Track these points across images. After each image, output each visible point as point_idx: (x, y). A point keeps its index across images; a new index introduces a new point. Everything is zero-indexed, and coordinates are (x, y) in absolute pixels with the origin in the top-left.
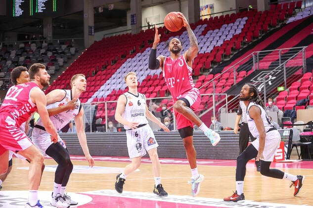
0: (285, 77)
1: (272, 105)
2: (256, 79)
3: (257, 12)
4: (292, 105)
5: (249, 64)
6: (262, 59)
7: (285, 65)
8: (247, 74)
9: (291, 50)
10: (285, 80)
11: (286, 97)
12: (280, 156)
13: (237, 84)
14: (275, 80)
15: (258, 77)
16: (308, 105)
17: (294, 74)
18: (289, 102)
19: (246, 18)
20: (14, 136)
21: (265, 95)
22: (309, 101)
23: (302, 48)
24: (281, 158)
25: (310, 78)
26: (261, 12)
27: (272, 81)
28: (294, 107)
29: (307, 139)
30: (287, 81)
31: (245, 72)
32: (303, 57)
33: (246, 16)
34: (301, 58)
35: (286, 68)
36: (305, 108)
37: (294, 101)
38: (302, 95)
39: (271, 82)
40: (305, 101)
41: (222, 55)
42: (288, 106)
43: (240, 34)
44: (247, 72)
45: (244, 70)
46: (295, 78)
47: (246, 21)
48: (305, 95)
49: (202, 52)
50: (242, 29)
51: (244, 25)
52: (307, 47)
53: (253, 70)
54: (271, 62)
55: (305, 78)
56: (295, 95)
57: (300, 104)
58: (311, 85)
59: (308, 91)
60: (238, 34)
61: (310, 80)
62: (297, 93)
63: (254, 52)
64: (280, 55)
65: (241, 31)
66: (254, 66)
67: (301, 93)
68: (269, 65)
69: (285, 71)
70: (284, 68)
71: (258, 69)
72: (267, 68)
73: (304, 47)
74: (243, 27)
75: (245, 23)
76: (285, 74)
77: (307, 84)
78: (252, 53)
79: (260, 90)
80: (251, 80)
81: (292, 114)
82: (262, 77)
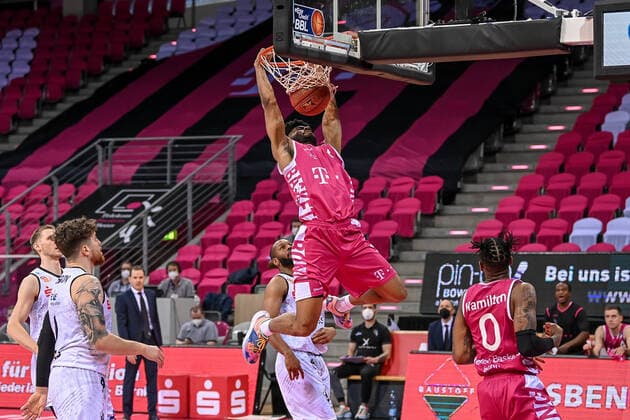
0: (189, 210)
1: (176, 280)
3: (61, 15)
4: (220, 282)
8: (76, 193)
10: (189, 217)
11: (197, 261)
14: (160, 214)
16: (258, 283)
17: (211, 201)
18: (208, 274)
19: (35, 32)
22: (259, 274)
25: (249, 215)
26: (72, 18)
27: (155, 217)
28: (224, 285)
30: (194, 218)
31: (71, 186)
33: (38, 26)
36: (253, 291)
37: (220, 272)
38: (235, 257)
39: (153, 220)
40: (249, 272)
42: (206, 282)
43: (26, 75)
44: (76, 187)
45: (70, 183)
46: (212, 211)
47: (36, 39)
48: (247, 257)
50: (30, 63)
51: (33, 50)
52: (240, 136)
53: (97, 184)
54: (136, 167)
55: (236, 213)
56: (220, 258)
57: (240, 280)
58: (257, 231)
59: (252, 248)
60: (21, 76)
61: (249, 220)
62: (223, 252)
63: (99, 140)
64: (169, 153)
65: (27, 70)
66: (100, 174)
67: (235, 253)
68: (133, 174)
69: (190, 195)
70: (190, 187)
71: (109, 183)
72: (130, 182)
73: (234, 138)
74: (30, 56)
75: (34, 45)
76: (190, 203)
77: (244, 231)
78: (96, 143)
79: (127, 240)
80: (97, 212)
81: (223, 304)
82: (125, 204)
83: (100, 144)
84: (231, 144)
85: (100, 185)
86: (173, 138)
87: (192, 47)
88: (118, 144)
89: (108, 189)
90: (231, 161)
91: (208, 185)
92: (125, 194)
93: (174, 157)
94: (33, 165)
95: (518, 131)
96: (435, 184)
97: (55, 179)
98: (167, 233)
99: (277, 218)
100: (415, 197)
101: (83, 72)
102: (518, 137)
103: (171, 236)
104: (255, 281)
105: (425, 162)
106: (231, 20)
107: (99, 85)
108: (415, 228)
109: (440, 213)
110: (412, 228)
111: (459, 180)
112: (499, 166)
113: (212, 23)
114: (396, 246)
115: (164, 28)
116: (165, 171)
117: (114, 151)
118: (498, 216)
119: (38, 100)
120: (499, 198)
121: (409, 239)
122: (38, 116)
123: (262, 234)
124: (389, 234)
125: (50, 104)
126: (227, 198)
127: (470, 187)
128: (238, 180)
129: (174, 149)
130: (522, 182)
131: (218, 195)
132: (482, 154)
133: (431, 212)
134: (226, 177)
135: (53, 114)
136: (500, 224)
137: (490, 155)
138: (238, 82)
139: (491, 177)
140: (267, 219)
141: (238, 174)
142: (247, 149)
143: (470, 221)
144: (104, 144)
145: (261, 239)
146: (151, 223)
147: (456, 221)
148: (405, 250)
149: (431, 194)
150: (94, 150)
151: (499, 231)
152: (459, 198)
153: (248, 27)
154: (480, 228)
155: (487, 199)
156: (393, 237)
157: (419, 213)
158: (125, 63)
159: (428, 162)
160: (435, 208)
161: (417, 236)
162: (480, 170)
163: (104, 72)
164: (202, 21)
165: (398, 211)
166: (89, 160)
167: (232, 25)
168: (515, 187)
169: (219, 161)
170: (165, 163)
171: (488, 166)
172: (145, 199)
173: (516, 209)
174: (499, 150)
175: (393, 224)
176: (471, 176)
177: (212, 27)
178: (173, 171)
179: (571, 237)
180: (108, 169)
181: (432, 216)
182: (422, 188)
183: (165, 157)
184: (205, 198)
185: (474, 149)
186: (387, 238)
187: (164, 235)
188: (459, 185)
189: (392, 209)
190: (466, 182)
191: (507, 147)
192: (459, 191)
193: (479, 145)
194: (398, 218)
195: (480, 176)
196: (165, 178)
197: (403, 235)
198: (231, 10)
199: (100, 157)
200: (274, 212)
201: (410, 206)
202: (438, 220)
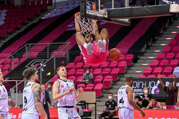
0: (55, 66)
2: (30, 66)
3: (14, 5)
5: (21, 53)
8: (19, 61)
13: (14, 69)
14: (46, 67)
15: (31, 64)
16: (76, 88)
17: (62, 63)
19: (6, 11)
25: (73, 67)
26: (17, 6)
27: (44, 68)
33: (7, 9)
39: (43, 69)
45: (18, 58)
47: (6, 13)
50: (4, 21)
51: (5, 17)
52: (70, 43)
53: (26, 58)
54: (38, 53)
55: (69, 67)
58: (76, 72)
59: (74, 77)
60: (2, 24)
61: (73, 69)
63: (26, 44)
64: (48, 48)
65: (3, 23)
66: (27, 55)
68: (37, 55)
69: (55, 61)
70: (55, 59)
71: (29, 58)
72: (36, 57)
73: (68, 43)
74: (4, 18)
75: (5, 15)
76: (55, 63)
77: (72, 72)
78: (25, 45)
80: (26, 67)
82: (34, 64)
83: (27, 45)
84: (67, 45)
85: (27, 58)
86: (49, 44)
87: (55, 15)
88: (32, 45)
89: (29, 60)
90: (67, 51)
91: (60, 58)
92: (34, 61)
93: (49, 49)
94: (5, 52)
95: (157, 40)
96: (131, 57)
97: (12, 57)
98: (48, 73)
99: (82, 68)
100: (125, 61)
101: (21, 23)
102: (157, 42)
103: (49, 74)
105: (128, 50)
106: (67, 6)
107: (26, 27)
108: (125, 71)
109: (133, 66)
110: (124, 70)
111: (139, 55)
112: (151, 51)
113: (61, 7)
114: (119, 76)
115: (46, 9)
116: (47, 54)
117: (31, 48)
118: (151, 66)
119: (7, 32)
120: (151, 61)
121: (123, 74)
122: (7, 37)
123: (77, 73)
124: (117, 72)
125: (11, 33)
126: (66, 62)
127: (142, 58)
128: (70, 56)
129: (50, 47)
130: (158, 56)
131: (63, 61)
132: (146, 47)
133: (130, 65)
134: (66, 55)
135: (12, 36)
136: (151, 69)
137: (148, 47)
138: (69, 26)
139: (148, 54)
140: (79, 68)
141: (70, 54)
142: (72, 46)
143: (142, 68)
144: (28, 46)
145: (77, 74)
146: (43, 70)
147: (138, 68)
148: (122, 77)
149: (130, 60)
150: (25, 47)
151: (151, 71)
152: (138, 61)
153: (72, 9)
154: (145, 70)
155: (147, 61)
156: (118, 73)
157: (126, 66)
158: (34, 20)
159: (129, 50)
160: (131, 64)
161: (126, 73)
162: (145, 52)
163: (28, 23)
164: (58, 7)
165: (119, 65)
166: (23, 51)
167: (67, 8)
168: (156, 57)
169: (64, 51)
170: (47, 51)
171: (148, 51)
172: (41, 62)
173: (156, 64)
174: (151, 46)
175: (118, 69)
176: (142, 54)
177: (61, 9)
178: (49, 54)
179: (173, 73)
180: (29, 54)
181: (130, 67)
182: (127, 58)
183: (47, 49)
184: (59, 62)
185: (143, 46)
186: (116, 74)
187: (47, 74)
188: (139, 57)
189: (118, 65)
190: (141, 56)
191: (153, 45)
192: (139, 59)
193: (145, 44)
194: (119, 67)
195: (145, 54)
196: (47, 56)
197: (121, 72)
198: (67, 3)
199: (27, 49)
200: (81, 66)
201: (123, 64)
202: (132, 68)
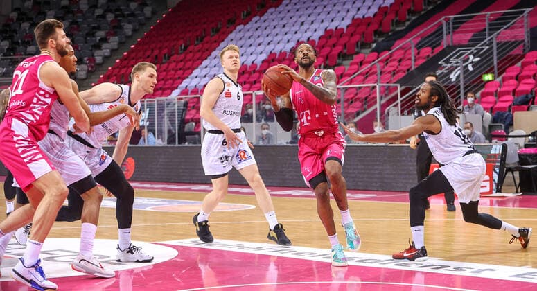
0: (495, 58)
1: (473, 104)
2: (447, 61)
4: (507, 104)
5: (437, 36)
6: (457, 28)
7: (494, 38)
8: (432, 53)
9: (505, 14)
10: (495, 63)
11: (496, 91)
12: (485, 187)
13: (416, 69)
14: (478, 62)
15: (451, 57)
16: (533, 104)
17: (511, 53)
18: (501, 99)
20: (23, 156)
21: (462, 87)
22: (534, 98)
23: (524, 12)
24: (487, 189)
27: (474, 64)
28: (510, 106)
29: (530, 160)
30: (498, 64)
31: (429, 49)
32: (525, 26)
34: (522, 27)
35: (498, 44)
36: (528, 109)
37: (510, 97)
38: (522, 87)
39: (473, 66)
40: (527, 97)
41: (393, 20)
42: (499, 105)
44: (433, 49)
45: (429, 46)
46: (511, 60)
48: (528, 88)
49: (360, 16)
52: (530, 9)
54: (472, 34)
55: (528, 60)
56: (511, 89)
57: (520, 102)
59: (533, 81)
62: (514, 85)
63: (444, 17)
64: (487, 23)
66: (445, 39)
67: (521, 85)
68: (469, 38)
69: (494, 48)
70: (495, 43)
71: (450, 45)
72: (467, 43)
76: (495, 53)
77: (530, 70)
78: (442, 19)
79: (454, 80)
80: (440, 63)
81: (506, 119)
82: (458, 57)
83: (444, 19)
84: (525, 14)
85: (445, 46)
86: (489, 13)
88: (455, 18)
89: (450, 48)
91: (506, 43)
92: (459, 51)
93: (490, 25)
103: (490, 78)
104: (531, 103)
117: (454, 24)
128: (531, 38)
129: (490, 20)
144: (448, 20)
170: (485, 30)
172: (471, 53)
180: (450, 36)
184: (506, 51)
199: (445, 28)
